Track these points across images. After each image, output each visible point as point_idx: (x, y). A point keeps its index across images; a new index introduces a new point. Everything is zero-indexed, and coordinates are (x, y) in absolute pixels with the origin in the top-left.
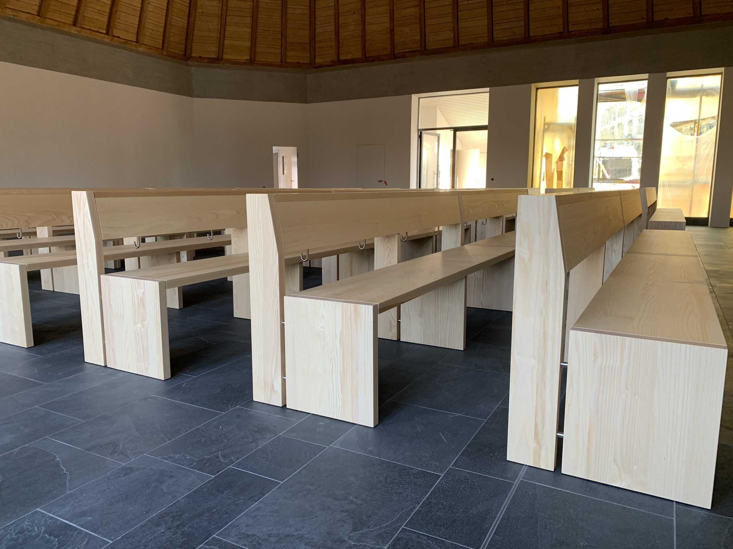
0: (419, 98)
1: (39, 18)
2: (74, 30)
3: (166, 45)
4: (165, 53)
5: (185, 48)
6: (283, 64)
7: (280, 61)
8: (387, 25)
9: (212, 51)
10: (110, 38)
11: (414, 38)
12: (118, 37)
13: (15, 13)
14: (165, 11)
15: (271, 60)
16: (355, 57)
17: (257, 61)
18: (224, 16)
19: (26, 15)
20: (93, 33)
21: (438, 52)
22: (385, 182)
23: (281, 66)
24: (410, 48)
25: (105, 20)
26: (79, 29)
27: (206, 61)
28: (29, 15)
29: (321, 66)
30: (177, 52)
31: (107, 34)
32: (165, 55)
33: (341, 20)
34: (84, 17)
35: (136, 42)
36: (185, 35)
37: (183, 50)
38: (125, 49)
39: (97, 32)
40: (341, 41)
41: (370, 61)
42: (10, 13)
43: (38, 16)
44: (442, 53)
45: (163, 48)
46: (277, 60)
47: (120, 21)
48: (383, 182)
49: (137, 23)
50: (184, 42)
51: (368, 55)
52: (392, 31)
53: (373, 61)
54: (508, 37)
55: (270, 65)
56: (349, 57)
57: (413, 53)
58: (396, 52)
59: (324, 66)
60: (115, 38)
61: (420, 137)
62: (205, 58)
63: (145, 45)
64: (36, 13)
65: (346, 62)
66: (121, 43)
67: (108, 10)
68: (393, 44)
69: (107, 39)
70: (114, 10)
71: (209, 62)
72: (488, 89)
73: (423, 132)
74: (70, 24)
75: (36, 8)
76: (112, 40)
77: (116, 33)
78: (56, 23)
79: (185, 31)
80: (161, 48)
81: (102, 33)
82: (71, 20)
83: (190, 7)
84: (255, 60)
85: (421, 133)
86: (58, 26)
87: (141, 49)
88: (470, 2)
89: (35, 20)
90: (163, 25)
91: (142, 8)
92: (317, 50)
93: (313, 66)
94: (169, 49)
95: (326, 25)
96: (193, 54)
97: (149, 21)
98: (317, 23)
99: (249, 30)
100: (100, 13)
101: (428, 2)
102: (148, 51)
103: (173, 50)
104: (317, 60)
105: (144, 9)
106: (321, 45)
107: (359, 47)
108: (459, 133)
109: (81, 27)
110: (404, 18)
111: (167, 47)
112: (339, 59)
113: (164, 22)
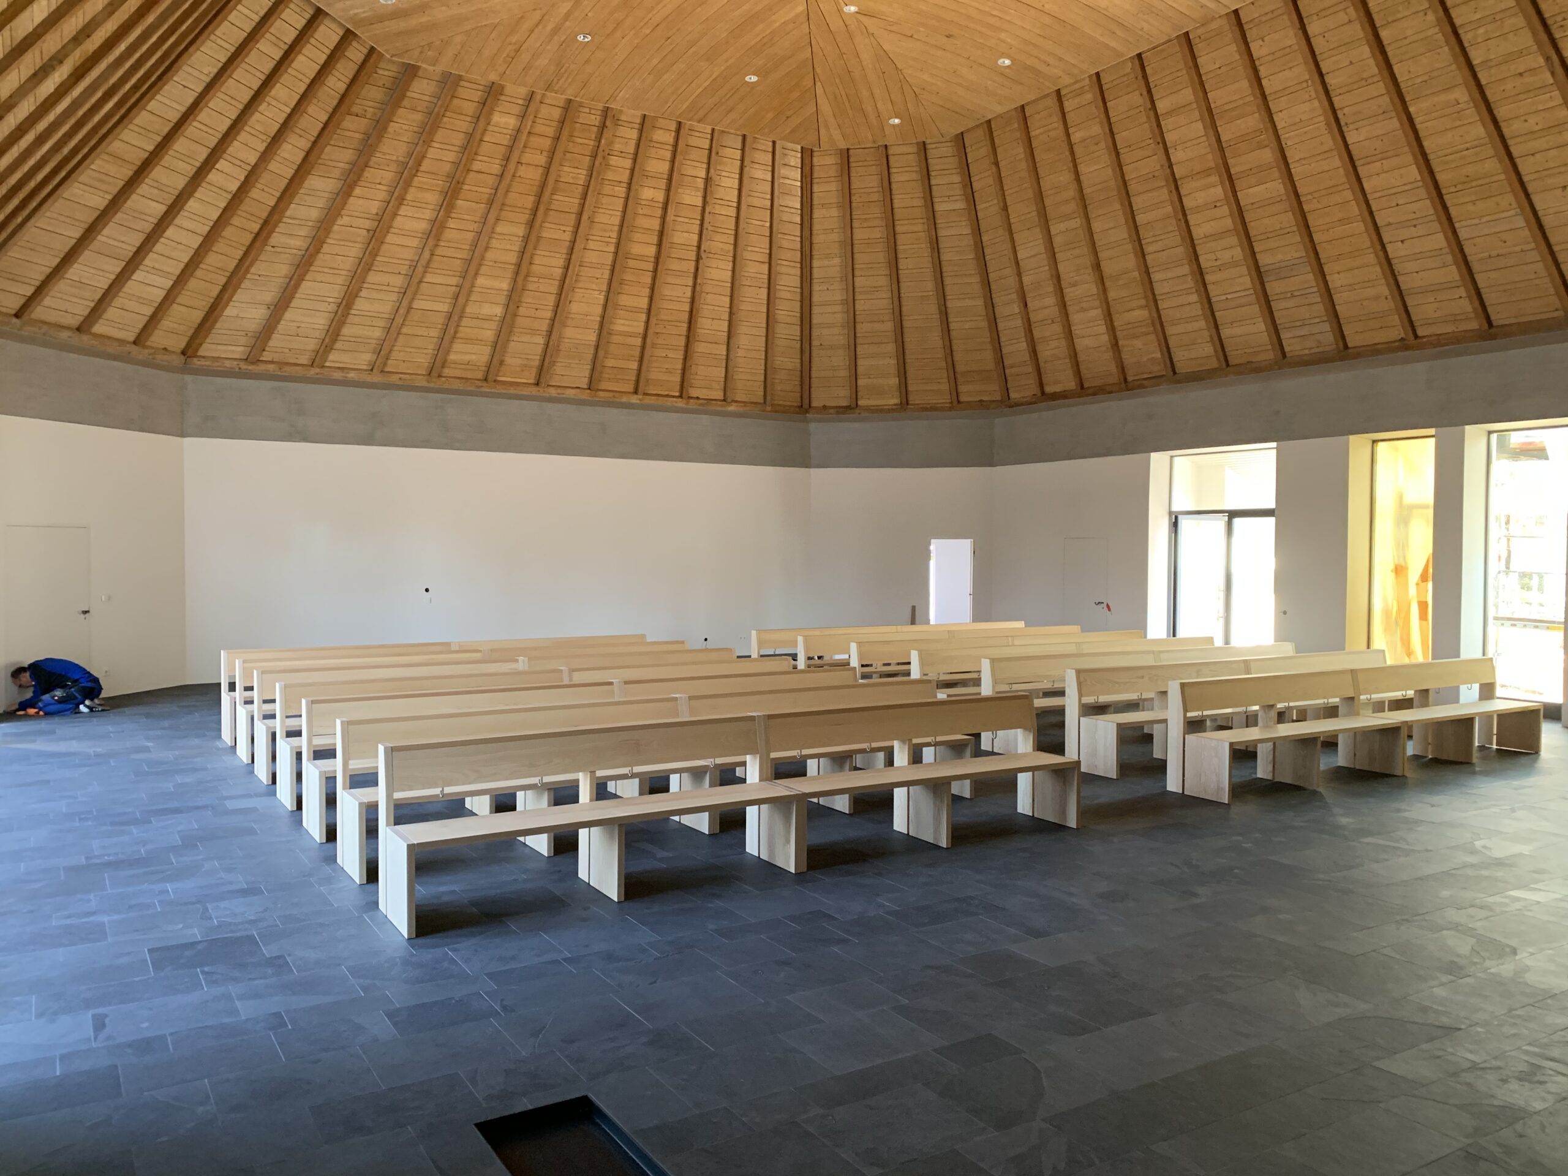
0: (1172, 457)
1: (589, 391)
2: (634, 399)
3: (768, 398)
4: (769, 408)
5: (802, 397)
6: (956, 403)
7: (950, 401)
8: (1105, 338)
9: (840, 396)
10: (685, 401)
11: (1153, 356)
12: (698, 398)
13: (559, 391)
14: (764, 353)
15: (935, 401)
16: (1067, 388)
17: (912, 404)
18: (852, 347)
19: (574, 391)
20: (660, 398)
21: (1197, 377)
22: (1108, 606)
23: (950, 409)
24: (1148, 373)
25: (677, 378)
26: (641, 397)
27: (832, 411)
28: (578, 390)
29: (1017, 405)
30: (789, 403)
31: (681, 396)
32: (770, 411)
33: (1037, 334)
34: (647, 380)
35: (724, 400)
36: (799, 379)
37: (799, 399)
38: (706, 413)
39: (667, 396)
40: (1042, 364)
41: (1090, 395)
42: (553, 392)
43: (589, 389)
44: (1202, 379)
45: (765, 402)
46: (945, 399)
47: (697, 377)
48: (1104, 605)
49: (723, 375)
50: (798, 389)
51: (1086, 385)
52: (1115, 345)
53: (1095, 394)
54: (1310, 349)
55: (933, 408)
56: (1058, 388)
57: (1156, 380)
58: (1130, 379)
59: (1022, 404)
60: (692, 401)
61: (1175, 525)
62: (831, 408)
63: (736, 402)
64: (586, 387)
65: (1055, 396)
66: (700, 405)
67: (679, 366)
68: (1122, 369)
69: (680, 403)
70: (688, 364)
71: (838, 413)
72: (1274, 444)
73: (1180, 517)
74: (629, 393)
75: (586, 380)
76: (687, 403)
77: (694, 393)
78: (611, 394)
79: (798, 373)
80: (762, 401)
81: (674, 397)
82: (630, 387)
83: (801, 340)
84: (907, 404)
85: (1176, 518)
86: (614, 396)
87: (732, 408)
88: (1229, 297)
89: (586, 395)
90: (763, 372)
91: (727, 356)
92: (1009, 378)
93: (1007, 403)
94: (776, 402)
95: (1015, 341)
96: (814, 404)
97: (741, 370)
98: (1002, 339)
99: (893, 362)
100: (668, 371)
101: (1162, 299)
102: (741, 409)
103: (781, 403)
104: (1012, 395)
105: (731, 356)
106: (1013, 370)
107: (1070, 373)
108: (1237, 521)
109: (645, 394)
110: (1130, 326)
111: (772, 399)
112: (1043, 393)
113: (763, 367)
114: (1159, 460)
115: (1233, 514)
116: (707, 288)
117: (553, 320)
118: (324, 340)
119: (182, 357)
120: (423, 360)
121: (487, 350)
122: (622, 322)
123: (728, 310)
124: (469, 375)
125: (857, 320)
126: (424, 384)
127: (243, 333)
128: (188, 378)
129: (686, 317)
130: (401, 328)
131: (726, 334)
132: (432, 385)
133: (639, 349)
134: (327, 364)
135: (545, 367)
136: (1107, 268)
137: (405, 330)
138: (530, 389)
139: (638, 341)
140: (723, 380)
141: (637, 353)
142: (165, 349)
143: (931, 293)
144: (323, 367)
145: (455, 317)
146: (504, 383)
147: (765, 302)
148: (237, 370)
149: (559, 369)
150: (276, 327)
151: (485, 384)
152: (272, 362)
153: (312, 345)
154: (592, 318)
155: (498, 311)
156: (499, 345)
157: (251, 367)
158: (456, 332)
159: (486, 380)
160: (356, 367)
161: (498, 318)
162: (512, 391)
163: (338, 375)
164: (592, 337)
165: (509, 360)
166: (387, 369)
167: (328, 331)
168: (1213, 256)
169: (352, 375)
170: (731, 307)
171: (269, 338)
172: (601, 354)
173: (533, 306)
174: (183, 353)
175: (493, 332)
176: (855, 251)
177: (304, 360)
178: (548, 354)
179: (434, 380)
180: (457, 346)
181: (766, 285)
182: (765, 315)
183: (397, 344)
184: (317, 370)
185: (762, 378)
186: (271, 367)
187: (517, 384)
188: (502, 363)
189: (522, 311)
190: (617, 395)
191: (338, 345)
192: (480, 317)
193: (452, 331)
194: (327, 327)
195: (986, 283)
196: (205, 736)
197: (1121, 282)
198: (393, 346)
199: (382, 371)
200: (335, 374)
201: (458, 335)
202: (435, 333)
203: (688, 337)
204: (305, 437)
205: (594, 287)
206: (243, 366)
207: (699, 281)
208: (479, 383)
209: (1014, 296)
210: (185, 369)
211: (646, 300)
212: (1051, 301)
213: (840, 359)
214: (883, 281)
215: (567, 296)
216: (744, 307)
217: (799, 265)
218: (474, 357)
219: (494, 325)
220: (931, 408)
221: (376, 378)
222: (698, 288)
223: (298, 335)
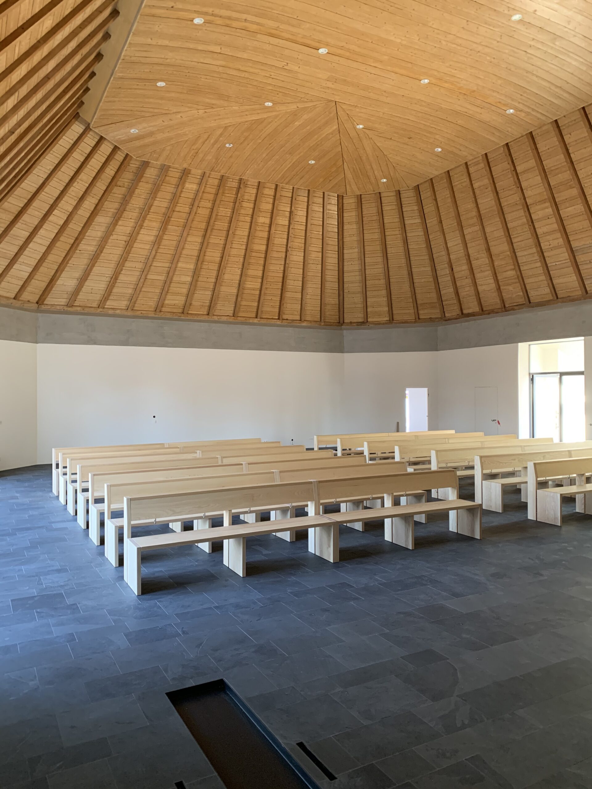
0: (529, 345)
1: (233, 317)
2: (256, 321)
3: (322, 318)
4: (323, 324)
6: (418, 319)
7: (414, 318)
8: (493, 286)
9: (359, 317)
11: (519, 294)
12: (287, 319)
13: (219, 318)
14: (320, 296)
15: (407, 319)
16: (475, 311)
17: (395, 320)
18: (365, 293)
19: (226, 317)
20: (269, 320)
21: (541, 304)
22: (498, 422)
23: (415, 322)
24: (516, 303)
25: (277, 310)
26: (259, 319)
27: (355, 324)
28: (228, 317)
29: (449, 320)
30: (333, 321)
31: (279, 319)
32: (324, 325)
33: (458, 284)
34: (262, 311)
35: (300, 320)
36: (338, 309)
37: (338, 319)
38: (291, 326)
39: (272, 319)
40: (461, 299)
41: (487, 314)
42: (216, 318)
43: (234, 316)
44: (545, 305)
45: (321, 321)
46: (412, 318)
47: (287, 309)
49: (299, 308)
50: (337, 313)
51: (484, 309)
52: (499, 289)
53: (489, 314)
55: (406, 322)
56: (470, 311)
57: (520, 306)
58: (507, 306)
59: (452, 319)
60: (284, 321)
61: (532, 380)
62: (354, 323)
63: (307, 321)
64: (232, 315)
65: (468, 315)
66: (289, 323)
67: (278, 304)
68: (503, 301)
69: (279, 322)
70: (282, 303)
71: (357, 325)
72: (583, 338)
74: (253, 317)
75: (232, 312)
76: (282, 322)
77: (285, 317)
78: (245, 318)
79: (337, 306)
80: (319, 320)
81: (275, 319)
82: (254, 315)
83: (339, 290)
84: (393, 320)
85: (533, 376)
86: (246, 320)
87: (304, 324)
88: (557, 263)
89: (231, 319)
90: (320, 306)
91: (302, 298)
92: (445, 307)
93: (444, 319)
94: (327, 321)
95: (447, 288)
96: (345, 321)
97: (309, 305)
98: (441, 287)
99: (385, 299)
100: (273, 307)
101: (522, 266)
102: (309, 324)
103: (328, 321)
104: (447, 315)
105: (304, 299)
106: (447, 302)
107: (476, 303)
108: (564, 377)
109: (261, 318)
110: (506, 279)
111: (324, 319)
112: (462, 313)
113: (320, 304)
114: (522, 347)
115: (562, 374)
116: (291, 265)
117: (216, 283)
118: (104, 295)
119: (36, 305)
120: (152, 304)
121: (184, 298)
122: (250, 283)
123: (302, 276)
124: (175, 311)
125: (367, 279)
126: (153, 315)
127: (66, 292)
128: (39, 314)
129: (281, 279)
130: (141, 289)
131: (301, 288)
132: (157, 316)
133: (258, 296)
134: (106, 307)
135: (212, 307)
136: (494, 250)
137: (143, 289)
138: (204, 317)
139: (258, 292)
140: (300, 310)
141: (257, 299)
142: (29, 301)
143: (404, 265)
144: (104, 308)
145: (168, 283)
146: (192, 314)
147: (320, 271)
148: (63, 310)
149: (218, 307)
150: (81, 289)
151: (183, 315)
152: (80, 306)
153: (98, 297)
154: (235, 282)
155: (189, 279)
156: (189, 295)
157: (69, 309)
158: (168, 290)
159: (183, 313)
160: (120, 308)
161: (188, 283)
162: (195, 318)
163: (111, 312)
164: (235, 291)
165: (194, 303)
166: (135, 309)
167: (106, 290)
168: (548, 243)
169: (118, 312)
170: (303, 274)
171: (78, 295)
172: (239, 299)
173: (206, 276)
174: (37, 303)
175: (187, 289)
176: (365, 245)
177: (95, 305)
178: (214, 299)
179: (158, 313)
180: (169, 297)
181: (320, 263)
182: (320, 278)
183: (140, 296)
184: (101, 310)
185: (319, 309)
186: (79, 309)
187: (199, 314)
188: (191, 304)
189: (200, 279)
190: (247, 319)
191: (111, 297)
192: (180, 282)
193: (166, 290)
194: (106, 289)
195: (432, 259)
196: (45, 490)
197: (500, 257)
198: (138, 297)
199: (132, 310)
200: (110, 311)
201: (170, 291)
202: (158, 291)
203: (282, 290)
204: (95, 343)
205: (235, 266)
206: (66, 308)
207: (287, 262)
208: (180, 315)
209: (446, 265)
210: (38, 311)
211: (261, 272)
212: (465, 267)
213: (358, 299)
214: (380, 260)
215: (222, 270)
216: (309, 274)
217: (337, 253)
218: (177, 302)
219: (187, 286)
220: (405, 322)
221: (130, 313)
222: (287, 265)
223: (92, 293)
